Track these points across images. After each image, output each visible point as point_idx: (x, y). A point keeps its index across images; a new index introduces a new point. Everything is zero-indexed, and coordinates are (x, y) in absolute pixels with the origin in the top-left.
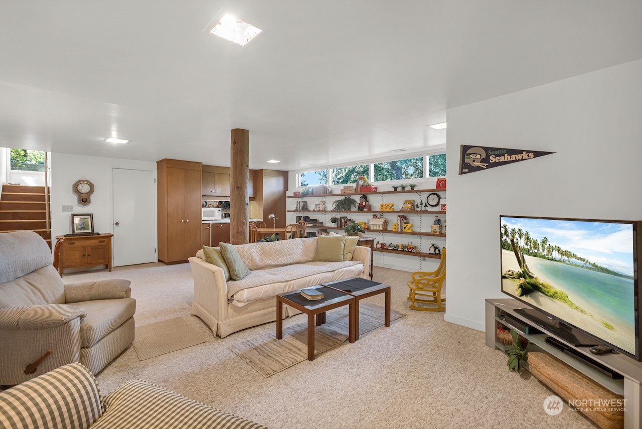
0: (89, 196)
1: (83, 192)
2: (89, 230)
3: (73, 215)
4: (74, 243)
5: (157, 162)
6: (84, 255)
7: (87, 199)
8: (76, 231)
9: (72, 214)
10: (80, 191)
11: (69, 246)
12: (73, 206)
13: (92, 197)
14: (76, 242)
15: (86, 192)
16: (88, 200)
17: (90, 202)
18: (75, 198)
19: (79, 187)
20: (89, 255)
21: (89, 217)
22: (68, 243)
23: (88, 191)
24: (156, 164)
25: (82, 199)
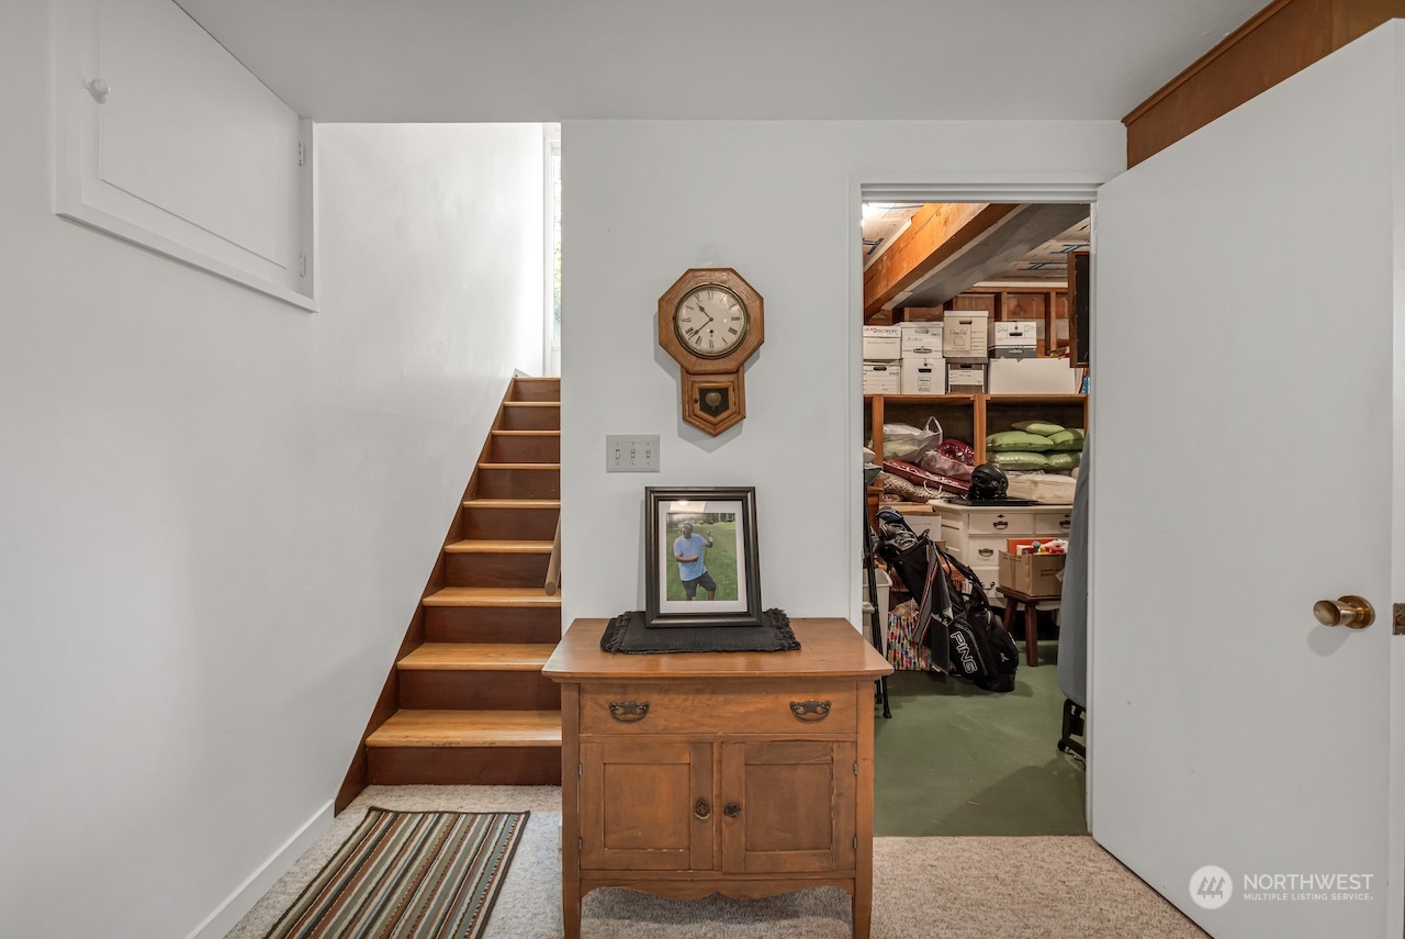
0: (737, 372)
1: (704, 347)
2: (732, 595)
3: (656, 497)
4: (646, 708)
5: (1124, 121)
6: (702, 806)
7: (723, 392)
8: (666, 606)
9: (649, 491)
10: (692, 342)
11: (612, 723)
12: (657, 439)
13: (756, 379)
14: (655, 699)
15: (719, 346)
16: (732, 396)
17: (740, 415)
18: (664, 387)
19: (684, 313)
20: (732, 810)
21: (735, 508)
22: (613, 708)
23: (732, 339)
24: (1124, 129)
25: (704, 392)
